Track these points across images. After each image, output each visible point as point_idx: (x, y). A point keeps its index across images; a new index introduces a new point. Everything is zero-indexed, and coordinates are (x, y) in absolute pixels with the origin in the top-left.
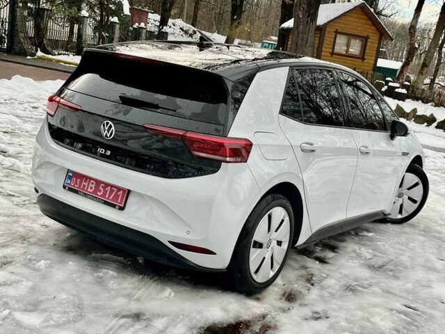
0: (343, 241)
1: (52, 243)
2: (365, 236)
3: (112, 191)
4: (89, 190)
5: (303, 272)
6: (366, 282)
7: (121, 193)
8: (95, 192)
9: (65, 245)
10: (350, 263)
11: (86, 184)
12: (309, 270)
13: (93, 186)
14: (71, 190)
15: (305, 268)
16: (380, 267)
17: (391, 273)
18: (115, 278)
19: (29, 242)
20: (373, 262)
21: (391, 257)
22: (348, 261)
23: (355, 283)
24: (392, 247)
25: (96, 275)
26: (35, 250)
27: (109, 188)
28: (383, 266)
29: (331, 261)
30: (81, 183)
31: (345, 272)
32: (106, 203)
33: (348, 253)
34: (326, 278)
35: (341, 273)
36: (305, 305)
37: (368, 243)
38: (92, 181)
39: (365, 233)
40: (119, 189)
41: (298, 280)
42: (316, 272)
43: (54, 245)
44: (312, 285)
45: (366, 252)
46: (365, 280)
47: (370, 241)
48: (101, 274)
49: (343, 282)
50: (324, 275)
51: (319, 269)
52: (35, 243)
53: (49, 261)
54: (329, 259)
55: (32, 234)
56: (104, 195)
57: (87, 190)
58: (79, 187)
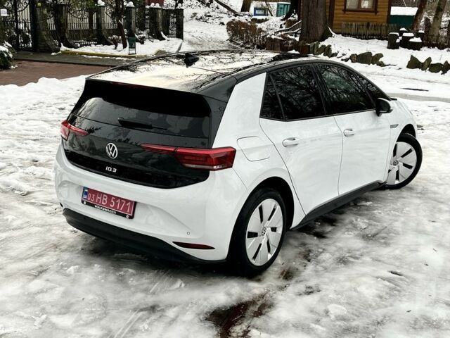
0: (342, 213)
1: (80, 247)
2: (363, 205)
3: (121, 203)
4: (103, 203)
5: (302, 249)
6: (358, 253)
7: (129, 204)
8: (108, 205)
9: (91, 248)
10: (346, 235)
11: (100, 198)
12: (307, 246)
13: (106, 199)
14: (88, 204)
15: (304, 244)
16: (374, 236)
17: (383, 241)
18: (134, 275)
19: (60, 249)
20: (367, 232)
21: (385, 225)
22: (344, 233)
23: (348, 255)
24: (388, 214)
25: (118, 274)
26: (66, 256)
27: (119, 201)
28: (377, 234)
29: (328, 235)
30: (95, 197)
31: (339, 244)
32: (118, 214)
33: (345, 225)
34: (321, 253)
35: (336, 246)
36: (300, 281)
37: (366, 212)
38: (104, 195)
39: (364, 203)
40: (127, 201)
41: (296, 257)
42: (313, 248)
43: (82, 249)
44: (309, 261)
45: (361, 222)
46: (358, 250)
47: (367, 210)
48: (122, 273)
49: (337, 255)
50: (321, 250)
51: (317, 245)
52: (66, 250)
53: (77, 266)
54: (327, 233)
55: (63, 241)
56: (115, 207)
57: (101, 204)
58: (95, 201)
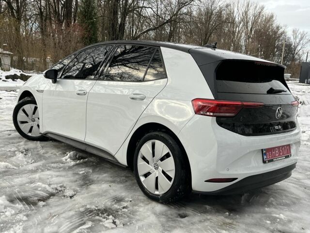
3: (285, 149)
4: (277, 155)
7: (288, 147)
8: (279, 155)
11: (274, 153)
14: (269, 161)
27: (283, 148)
30: (272, 153)
32: (286, 157)
38: (276, 149)
40: (287, 145)
56: (283, 154)
57: (276, 156)
58: (272, 157)
